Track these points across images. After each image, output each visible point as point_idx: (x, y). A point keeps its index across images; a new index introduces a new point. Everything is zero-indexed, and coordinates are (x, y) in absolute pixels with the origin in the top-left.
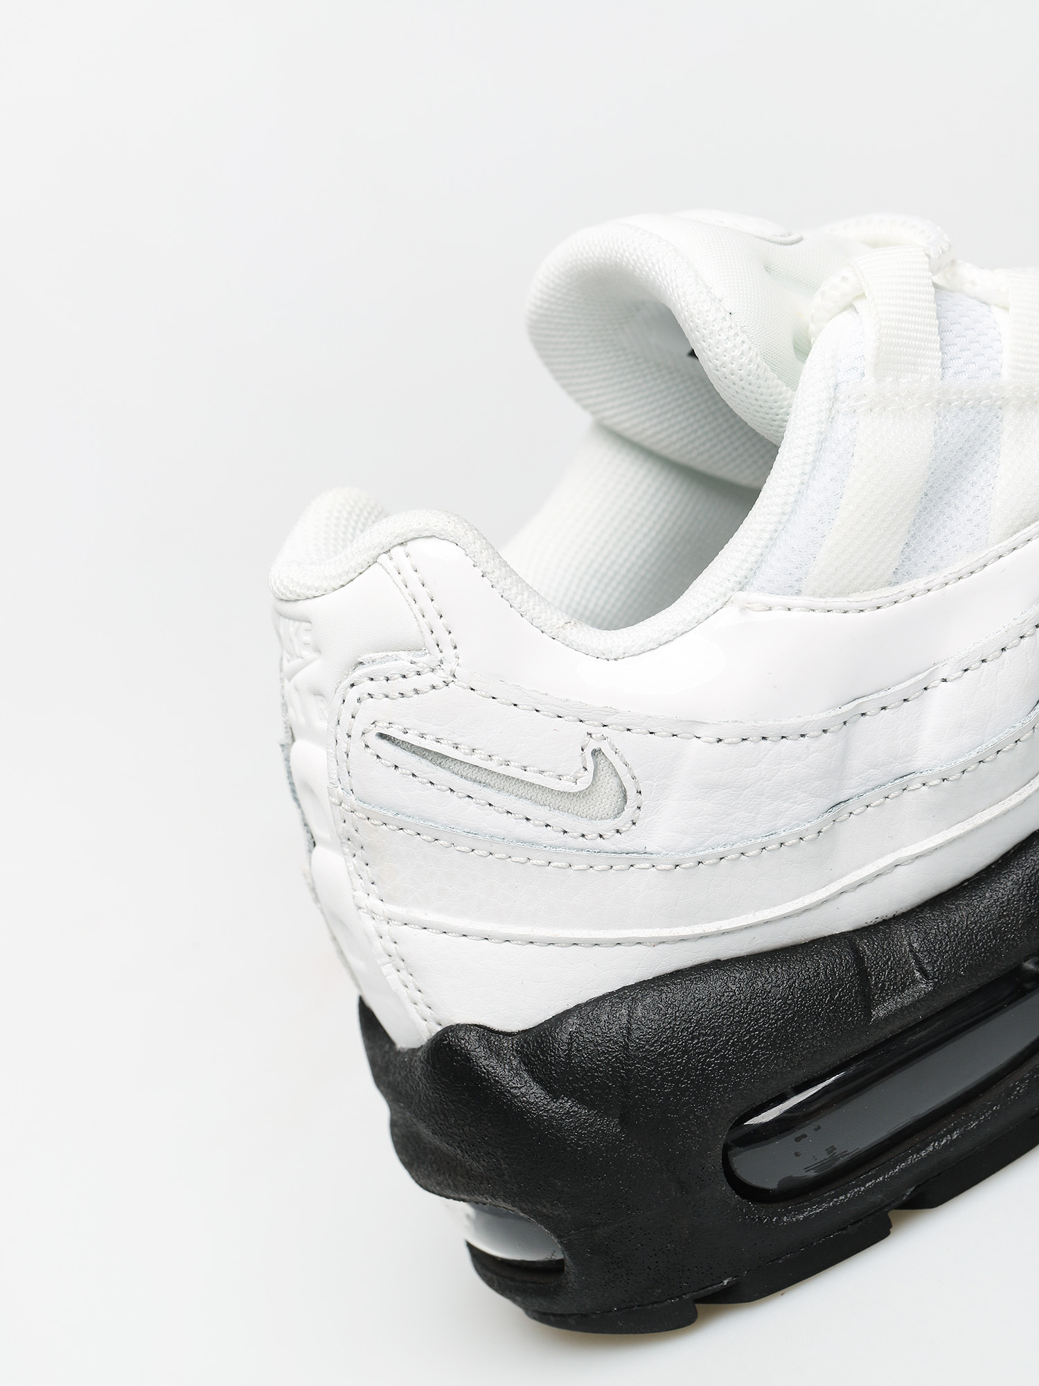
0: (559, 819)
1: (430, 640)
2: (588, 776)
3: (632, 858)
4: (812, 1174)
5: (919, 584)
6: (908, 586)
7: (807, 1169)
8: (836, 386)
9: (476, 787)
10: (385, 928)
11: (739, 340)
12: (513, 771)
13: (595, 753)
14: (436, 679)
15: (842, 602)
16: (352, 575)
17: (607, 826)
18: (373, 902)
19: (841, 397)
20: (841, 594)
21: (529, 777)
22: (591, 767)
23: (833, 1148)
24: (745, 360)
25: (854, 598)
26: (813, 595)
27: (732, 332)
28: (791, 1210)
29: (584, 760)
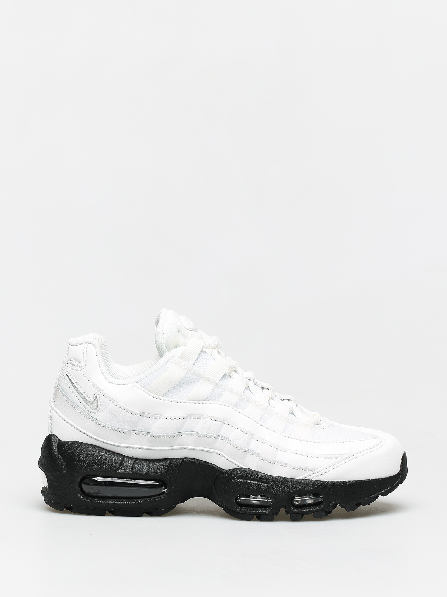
0: (85, 405)
1: (82, 362)
2: (93, 400)
3: (94, 419)
4: (94, 494)
5: (166, 399)
6: (164, 398)
7: (93, 492)
8: (173, 357)
9: (76, 392)
10: (52, 410)
11: (161, 339)
12: (82, 392)
13: (96, 396)
14: (79, 369)
15: (151, 394)
16: (78, 344)
17: (92, 411)
18: (53, 405)
19: (172, 359)
20: (152, 392)
21: (84, 395)
22: (94, 398)
23: (99, 491)
24: (160, 343)
25: (153, 394)
26: (147, 390)
27: (161, 337)
28: (87, 498)
29: (94, 397)
